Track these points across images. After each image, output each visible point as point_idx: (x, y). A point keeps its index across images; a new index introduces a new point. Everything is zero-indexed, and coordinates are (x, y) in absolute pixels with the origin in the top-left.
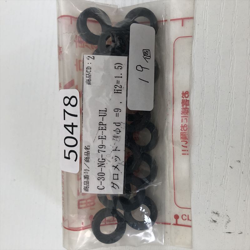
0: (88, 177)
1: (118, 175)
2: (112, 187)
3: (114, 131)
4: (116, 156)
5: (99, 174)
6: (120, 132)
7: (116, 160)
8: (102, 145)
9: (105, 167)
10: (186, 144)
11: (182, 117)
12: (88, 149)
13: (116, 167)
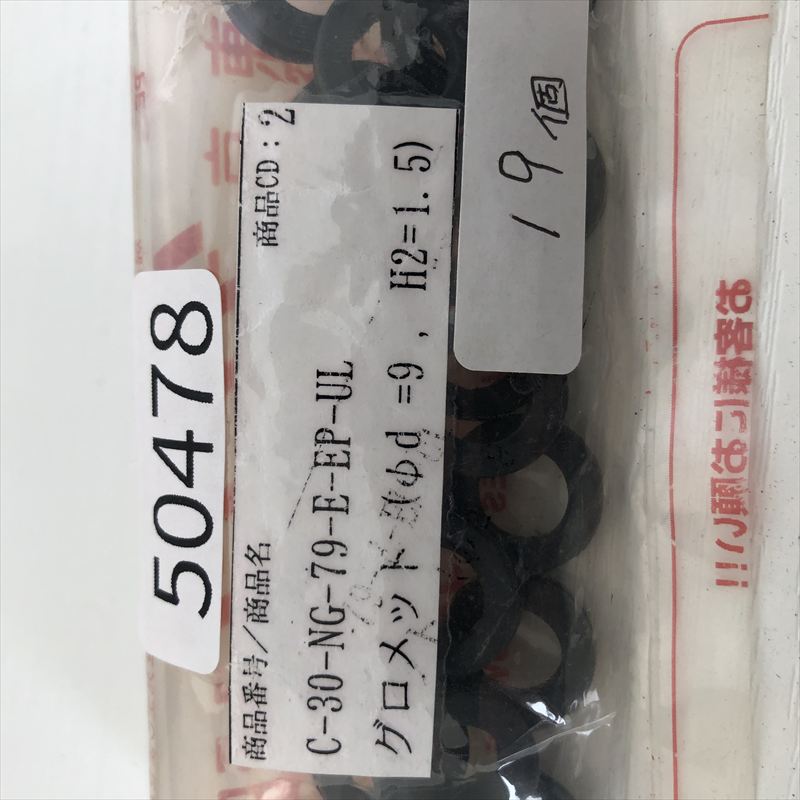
0: (260, 692)
1: (405, 686)
2: (378, 742)
3: (388, 471)
4: (395, 596)
5: (315, 682)
6: (417, 475)
7: (397, 614)
8: (332, 543)
9: (342, 646)
10: (736, 534)
11: (718, 403)
12: (260, 559)
13: (396, 650)
